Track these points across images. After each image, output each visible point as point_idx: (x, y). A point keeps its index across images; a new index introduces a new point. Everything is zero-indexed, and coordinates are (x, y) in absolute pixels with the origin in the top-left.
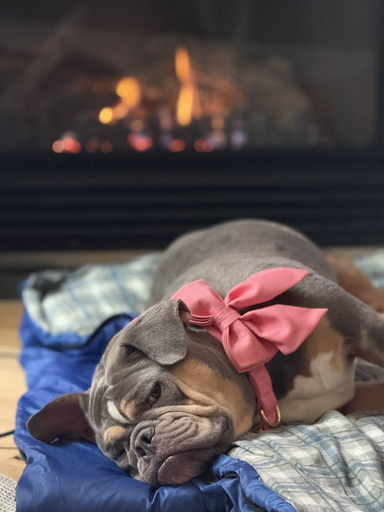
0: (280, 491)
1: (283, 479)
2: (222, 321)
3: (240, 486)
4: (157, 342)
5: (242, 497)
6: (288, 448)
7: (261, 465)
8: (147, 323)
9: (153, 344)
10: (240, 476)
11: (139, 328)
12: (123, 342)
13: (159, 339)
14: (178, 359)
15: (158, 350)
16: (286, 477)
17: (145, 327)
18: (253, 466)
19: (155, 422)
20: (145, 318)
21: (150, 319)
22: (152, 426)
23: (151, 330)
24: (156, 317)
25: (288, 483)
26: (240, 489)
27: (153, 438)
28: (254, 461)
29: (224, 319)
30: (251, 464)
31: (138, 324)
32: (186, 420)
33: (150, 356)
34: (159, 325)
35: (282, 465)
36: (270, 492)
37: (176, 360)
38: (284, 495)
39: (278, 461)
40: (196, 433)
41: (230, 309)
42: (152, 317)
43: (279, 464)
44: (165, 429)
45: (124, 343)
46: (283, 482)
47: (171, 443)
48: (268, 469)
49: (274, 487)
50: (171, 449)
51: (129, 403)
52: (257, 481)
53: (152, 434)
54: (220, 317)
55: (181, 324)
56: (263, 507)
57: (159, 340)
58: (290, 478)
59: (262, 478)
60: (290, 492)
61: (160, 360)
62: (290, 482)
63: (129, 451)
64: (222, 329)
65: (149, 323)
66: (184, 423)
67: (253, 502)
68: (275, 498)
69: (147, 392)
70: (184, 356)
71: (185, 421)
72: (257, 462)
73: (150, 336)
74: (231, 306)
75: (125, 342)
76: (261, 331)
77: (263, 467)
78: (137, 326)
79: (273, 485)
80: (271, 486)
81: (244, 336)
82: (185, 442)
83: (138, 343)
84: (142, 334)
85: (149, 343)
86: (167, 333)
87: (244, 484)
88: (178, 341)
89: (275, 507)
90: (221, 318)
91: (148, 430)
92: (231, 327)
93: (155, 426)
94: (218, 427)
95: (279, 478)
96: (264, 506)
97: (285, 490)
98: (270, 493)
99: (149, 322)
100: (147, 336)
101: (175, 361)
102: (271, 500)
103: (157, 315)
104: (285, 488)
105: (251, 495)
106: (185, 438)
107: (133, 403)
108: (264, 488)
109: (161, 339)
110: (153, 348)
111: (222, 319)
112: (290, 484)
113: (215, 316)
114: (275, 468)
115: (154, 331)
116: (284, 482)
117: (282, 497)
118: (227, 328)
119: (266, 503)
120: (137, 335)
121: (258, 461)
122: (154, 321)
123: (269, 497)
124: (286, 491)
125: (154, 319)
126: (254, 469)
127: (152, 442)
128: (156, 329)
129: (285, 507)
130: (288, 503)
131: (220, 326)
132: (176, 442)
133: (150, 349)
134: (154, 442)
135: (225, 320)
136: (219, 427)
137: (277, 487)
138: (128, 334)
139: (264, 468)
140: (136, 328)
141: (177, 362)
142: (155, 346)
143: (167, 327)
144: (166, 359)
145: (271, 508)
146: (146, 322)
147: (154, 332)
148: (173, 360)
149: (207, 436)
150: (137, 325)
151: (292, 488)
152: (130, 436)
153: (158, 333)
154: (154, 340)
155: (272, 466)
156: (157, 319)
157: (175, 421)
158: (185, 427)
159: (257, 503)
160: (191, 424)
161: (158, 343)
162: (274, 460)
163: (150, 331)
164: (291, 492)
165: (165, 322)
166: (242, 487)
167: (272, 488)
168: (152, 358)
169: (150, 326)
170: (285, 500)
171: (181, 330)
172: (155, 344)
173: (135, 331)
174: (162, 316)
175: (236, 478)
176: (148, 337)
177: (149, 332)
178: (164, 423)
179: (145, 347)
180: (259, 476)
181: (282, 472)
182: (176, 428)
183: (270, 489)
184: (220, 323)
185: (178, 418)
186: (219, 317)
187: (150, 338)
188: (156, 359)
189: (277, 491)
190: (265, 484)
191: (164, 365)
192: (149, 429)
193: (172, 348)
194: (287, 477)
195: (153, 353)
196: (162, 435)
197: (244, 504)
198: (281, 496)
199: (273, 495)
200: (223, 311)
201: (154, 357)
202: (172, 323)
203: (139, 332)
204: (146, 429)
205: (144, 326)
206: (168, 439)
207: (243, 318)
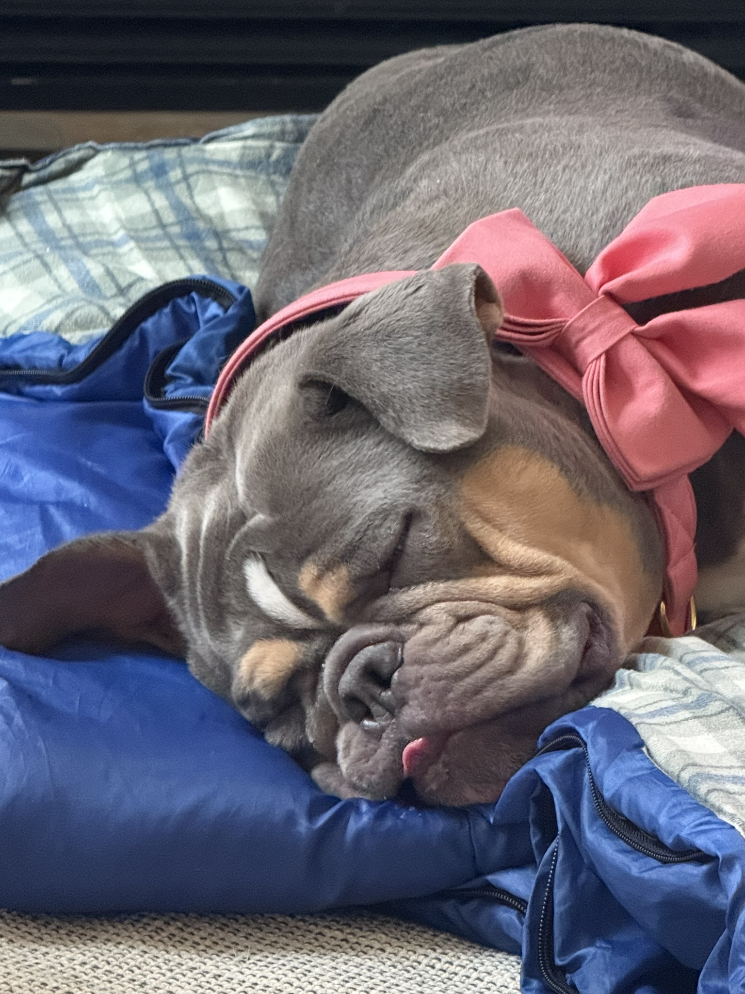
0: (703, 789)
1: (712, 756)
2: (584, 338)
3: (587, 769)
4: (406, 381)
5: (590, 802)
6: (727, 667)
7: (653, 714)
8: (377, 323)
9: (395, 386)
10: (589, 741)
11: (353, 335)
12: (303, 371)
13: (412, 373)
14: (466, 439)
15: (408, 405)
16: (721, 750)
17: (369, 335)
18: (627, 717)
19: (405, 629)
20: (372, 309)
21: (388, 315)
22: (394, 640)
23: (390, 344)
24: (407, 309)
25: (726, 767)
26: (587, 776)
27: (396, 674)
28: (632, 706)
29: (592, 332)
30: (622, 712)
31: (348, 325)
32: (491, 623)
33: (383, 419)
34: (415, 334)
35: (712, 715)
36: (673, 788)
37: (459, 438)
38: (715, 799)
39: (700, 703)
40: (518, 659)
41: (610, 304)
42: (394, 309)
43: (703, 713)
44: (433, 651)
45: (306, 376)
46: (712, 767)
47: (451, 695)
48: (671, 726)
49: (685, 776)
50: (449, 711)
51: (330, 574)
52: (639, 756)
53: (397, 664)
54: (580, 324)
55: (481, 338)
56: (649, 831)
57: (413, 377)
58: (733, 753)
59: (653, 750)
60: (730, 793)
61: (411, 434)
62: (733, 764)
63: (314, 704)
64: (585, 359)
65: (383, 324)
66: (487, 632)
67: (624, 816)
68: (689, 806)
69: (385, 543)
70: (482, 432)
71: (489, 628)
72: (640, 707)
73: (387, 363)
74: (609, 295)
75: (311, 371)
76: (694, 375)
77: (657, 720)
78: (347, 329)
79: (683, 769)
80: (677, 773)
81: (650, 384)
82: (489, 693)
83: (351, 379)
84: (363, 354)
85: (384, 382)
86: (439, 360)
87: (599, 762)
88: (469, 385)
89: (689, 834)
90: (583, 329)
91: (384, 648)
92: (611, 356)
93: (402, 640)
94: (569, 634)
95: (701, 754)
96: (654, 830)
97: (718, 786)
98: (674, 791)
99: (383, 322)
100: (376, 361)
101: (456, 443)
102: (676, 811)
103: (408, 304)
104: (716, 781)
105: (617, 796)
106: (490, 681)
107: (343, 571)
108: (656, 777)
109: (419, 374)
110: (394, 397)
111: (587, 330)
112: (733, 772)
113: (565, 322)
114: (690, 722)
115: (399, 349)
116: (714, 764)
117: (708, 807)
118: (599, 357)
119: (662, 820)
120: (345, 356)
121: (643, 704)
122: (398, 320)
123: (670, 804)
124: (721, 790)
125: (401, 314)
126: (630, 724)
127: (393, 686)
128: (406, 344)
129: (718, 835)
130: (724, 823)
131: (578, 351)
132: (464, 694)
133: (386, 400)
134: (400, 683)
135: (596, 336)
136: (571, 632)
137: (694, 776)
138: (316, 350)
139: (659, 724)
140: (342, 335)
141: (462, 444)
142: (399, 392)
143: (438, 343)
144: (432, 435)
145: (673, 836)
146: (375, 320)
147: (397, 351)
148: (449, 440)
149: (547, 665)
150: (346, 326)
151: (736, 783)
152: (324, 662)
153: (411, 355)
154: (398, 376)
155: (682, 717)
156: (408, 314)
157: (461, 626)
158: (490, 646)
159: (633, 819)
160: (506, 633)
161: (409, 386)
162: (689, 699)
163: (386, 347)
164: (734, 793)
165: (433, 327)
166: (593, 771)
167: (678, 776)
168: (389, 425)
169: (387, 333)
170: (716, 813)
171: (480, 354)
172: (400, 387)
173: (341, 344)
174: (425, 307)
175: (579, 745)
176: (379, 364)
177: (382, 349)
178: (427, 632)
179: (371, 391)
180: (642, 744)
181: (711, 736)
182: (466, 649)
183: (675, 781)
184: (579, 342)
185: (467, 618)
186: (576, 325)
187: (387, 367)
188: (403, 430)
189: (695, 787)
190: (660, 766)
191: (424, 450)
192: (385, 645)
193: (449, 405)
194: (724, 750)
195: (394, 412)
196: (425, 668)
197: (593, 819)
198: (706, 801)
199: (681, 798)
200: (589, 308)
201: (396, 423)
202: (452, 332)
203: (354, 347)
204: (380, 646)
205: (367, 332)
206: (442, 683)
207: (643, 331)
